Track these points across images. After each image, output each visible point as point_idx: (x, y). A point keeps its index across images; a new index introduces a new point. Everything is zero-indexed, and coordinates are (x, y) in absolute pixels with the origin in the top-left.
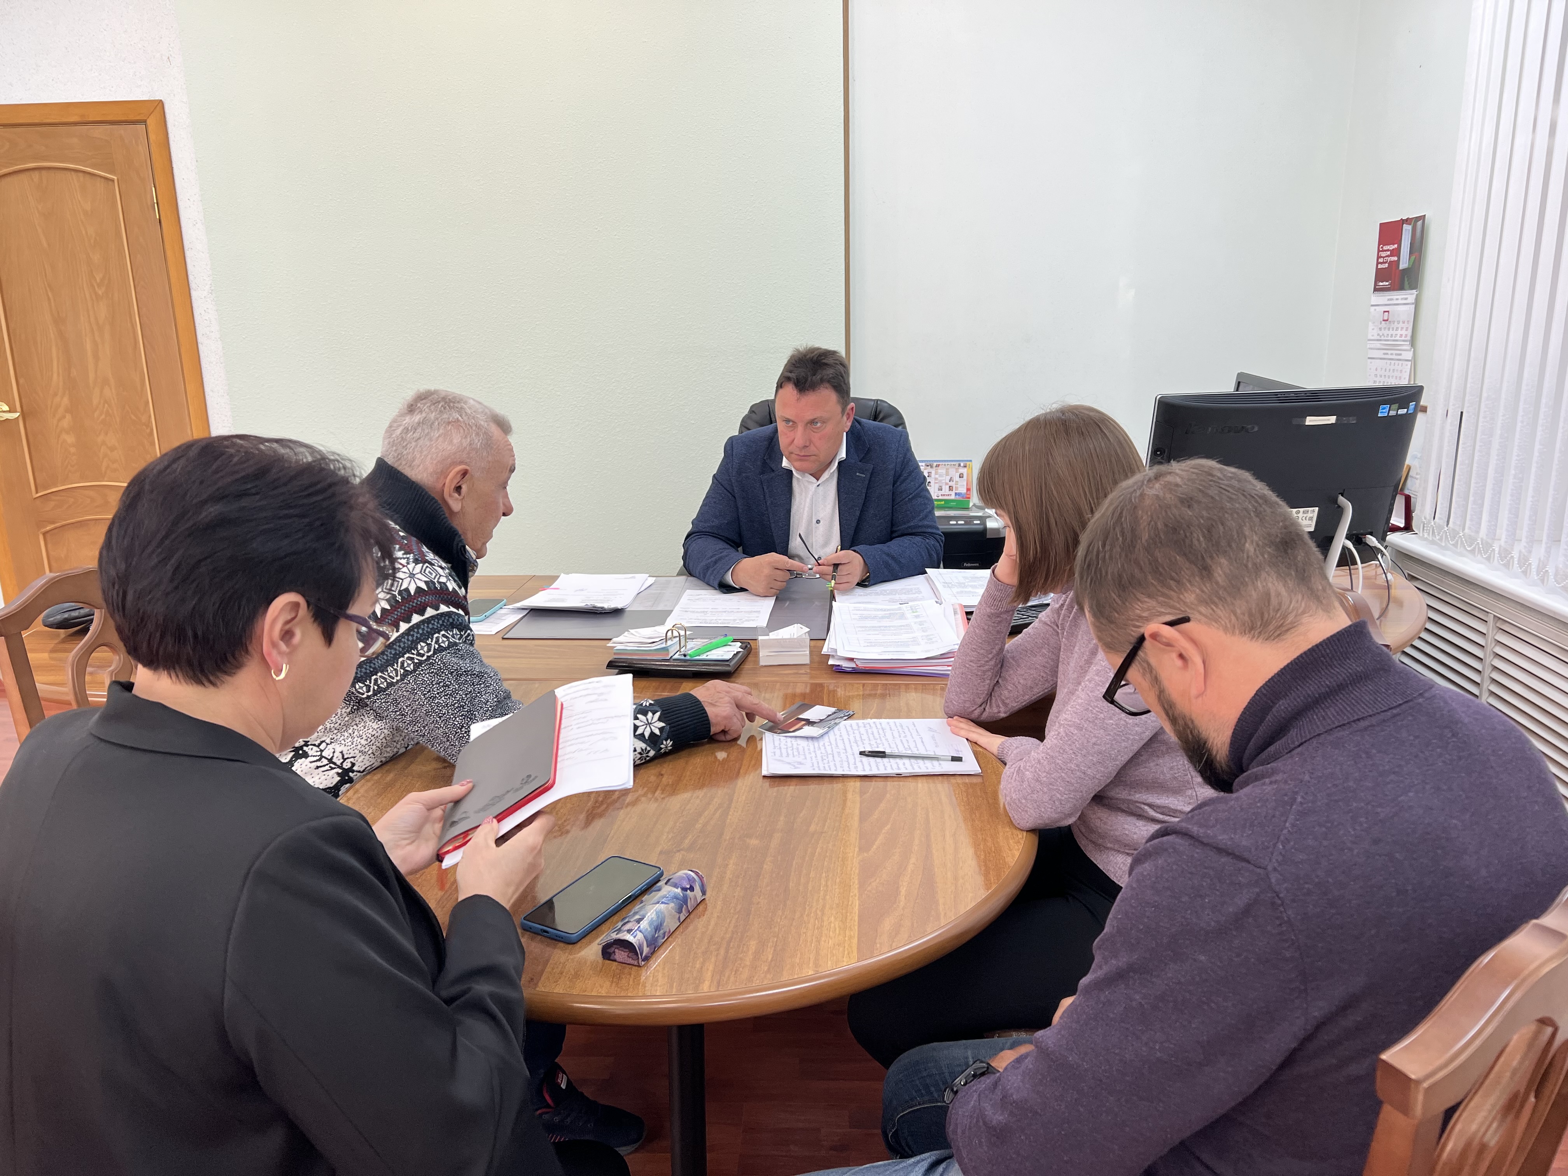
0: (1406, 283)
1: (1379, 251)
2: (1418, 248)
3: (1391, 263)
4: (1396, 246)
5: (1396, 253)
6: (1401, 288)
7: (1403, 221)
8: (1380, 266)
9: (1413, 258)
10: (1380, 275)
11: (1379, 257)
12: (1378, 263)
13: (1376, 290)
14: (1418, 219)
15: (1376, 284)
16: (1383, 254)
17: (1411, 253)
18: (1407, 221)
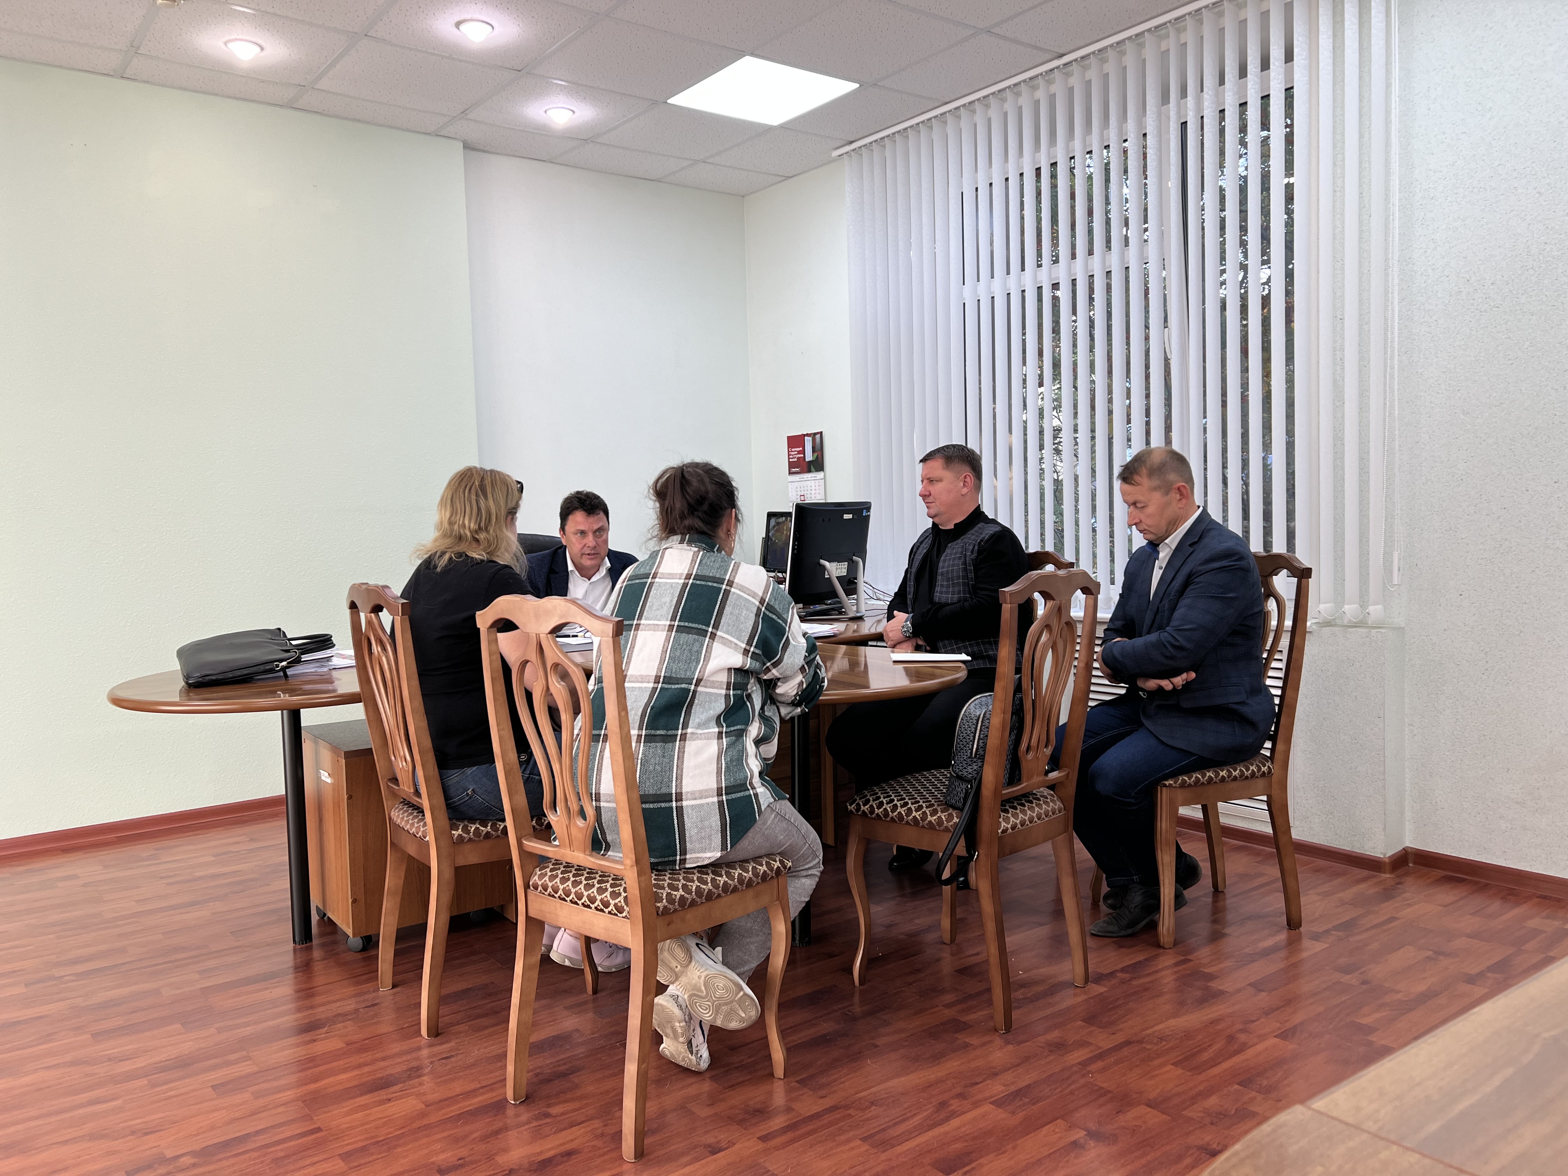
0: (813, 469)
1: (789, 452)
2: (819, 449)
3: (799, 458)
4: (801, 449)
5: (803, 452)
6: (809, 471)
7: (804, 435)
8: (791, 460)
9: (816, 455)
10: (791, 465)
11: (789, 455)
12: (789, 458)
13: (790, 473)
14: (815, 434)
15: (789, 471)
16: (793, 453)
17: (814, 451)
18: (808, 435)
